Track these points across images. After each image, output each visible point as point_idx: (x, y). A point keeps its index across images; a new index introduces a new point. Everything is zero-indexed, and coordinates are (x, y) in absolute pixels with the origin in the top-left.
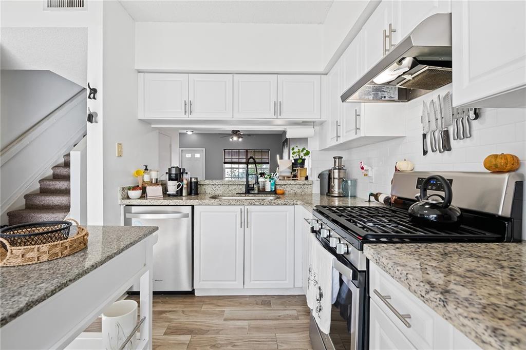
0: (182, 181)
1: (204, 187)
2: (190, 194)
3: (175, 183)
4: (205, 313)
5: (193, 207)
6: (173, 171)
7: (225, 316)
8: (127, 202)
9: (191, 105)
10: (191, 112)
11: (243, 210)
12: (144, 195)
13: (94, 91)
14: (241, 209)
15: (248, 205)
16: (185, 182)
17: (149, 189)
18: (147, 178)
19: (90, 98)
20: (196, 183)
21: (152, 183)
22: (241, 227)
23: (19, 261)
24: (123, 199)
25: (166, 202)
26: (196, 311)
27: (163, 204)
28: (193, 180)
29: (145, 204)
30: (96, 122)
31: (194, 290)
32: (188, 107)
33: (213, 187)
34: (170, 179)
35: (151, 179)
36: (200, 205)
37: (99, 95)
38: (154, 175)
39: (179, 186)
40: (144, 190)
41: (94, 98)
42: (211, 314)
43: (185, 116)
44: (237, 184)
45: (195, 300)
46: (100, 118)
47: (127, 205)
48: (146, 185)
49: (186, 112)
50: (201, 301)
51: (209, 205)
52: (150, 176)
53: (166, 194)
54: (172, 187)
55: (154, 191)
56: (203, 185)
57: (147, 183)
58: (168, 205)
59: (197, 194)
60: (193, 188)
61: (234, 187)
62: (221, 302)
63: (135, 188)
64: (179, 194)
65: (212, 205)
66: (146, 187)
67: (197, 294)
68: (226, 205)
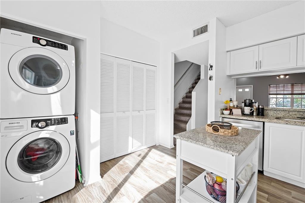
0: (253, 107)
1: (267, 111)
2: (258, 115)
3: (249, 108)
4: (273, 186)
5: (264, 123)
6: (248, 101)
7: (292, 195)
8: (223, 116)
9: (260, 63)
10: (260, 67)
12: (231, 113)
13: (211, 67)
16: (255, 108)
17: (234, 111)
18: (231, 105)
19: (210, 70)
20: (263, 109)
21: (234, 107)
24: (221, 114)
25: (242, 118)
26: (267, 184)
28: (260, 107)
29: (233, 118)
30: (212, 80)
31: (263, 171)
32: (259, 64)
33: (274, 111)
34: (245, 105)
35: (234, 106)
36: (269, 122)
37: (214, 68)
38: (235, 103)
39: (251, 110)
40: (231, 110)
41: (212, 70)
42: (282, 191)
43: (256, 70)
44: (298, 112)
45: (264, 177)
46: (214, 78)
47: (223, 117)
48: (232, 108)
49: (256, 68)
50: (269, 179)
51: (277, 123)
52: (233, 104)
53: (243, 114)
54: (247, 110)
55: (237, 112)
56: (266, 110)
57: (232, 107)
58: (247, 120)
59: (263, 115)
60: (260, 111)
61: (294, 113)
62: (286, 186)
63: (226, 109)
64: (251, 114)
66: (232, 110)
67: (265, 173)
68: (293, 125)
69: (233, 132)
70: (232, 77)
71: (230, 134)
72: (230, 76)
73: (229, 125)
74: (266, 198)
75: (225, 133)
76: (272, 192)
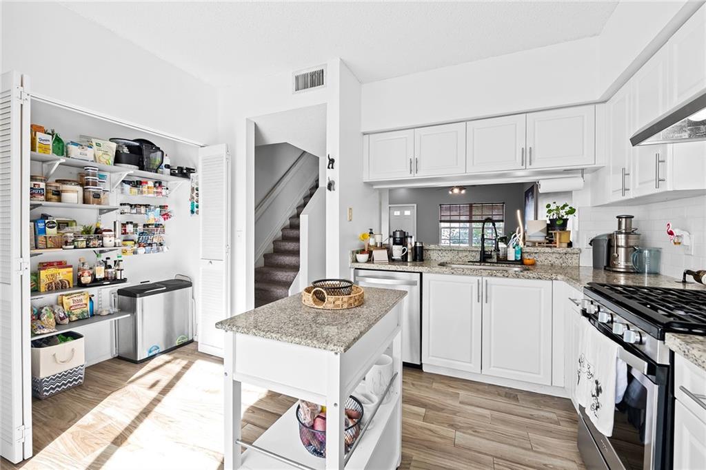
0: (406, 246)
1: (429, 252)
2: (414, 259)
3: (400, 247)
4: (436, 390)
5: (421, 274)
6: (398, 235)
7: (460, 399)
8: (357, 265)
9: (417, 162)
10: (417, 170)
11: (480, 282)
12: (370, 260)
13: (332, 161)
14: (478, 280)
15: (487, 276)
16: (409, 246)
17: (375, 253)
18: (372, 243)
19: (329, 168)
20: (422, 248)
21: (376, 246)
22: (479, 301)
23: (330, 306)
24: (353, 262)
25: (393, 267)
26: (427, 387)
27: (391, 269)
28: (418, 245)
29: (373, 268)
30: (334, 190)
31: (421, 364)
32: (414, 164)
33: (440, 253)
34: (395, 243)
35: (376, 243)
36: (429, 272)
37: (336, 164)
38: (378, 239)
39: (404, 250)
40: (370, 253)
41: (332, 168)
42: (446, 394)
43: (410, 175)
44: (469, 251)
45: (423, 375)
46: (337, 186)
47: (356, 269)
48: (372, 249)
49: (411, 171)
50: (430, 378)
51: (439, 273)
52: (375, 240)
53: (391, 259)
54: (397, 251)
55: (380, 255)
56: (428, 250)
57: (372, 246)
58: (396, 271)
59: (422, 260)
60: (418, 253)
61: (465, 254)
62: (453, 384)
63: (362, 251)
64: (404, 259)
65: (443, 273)
66: (372, 252)
67: (425, 369)
68: (460, 274)
69: (352, 301)
70: (375, 187)
71: (345, 306)
72: (370, 184)
73: (349, 284)
74: (421, 416)
75: (337, 303)
76: (431, 402)
